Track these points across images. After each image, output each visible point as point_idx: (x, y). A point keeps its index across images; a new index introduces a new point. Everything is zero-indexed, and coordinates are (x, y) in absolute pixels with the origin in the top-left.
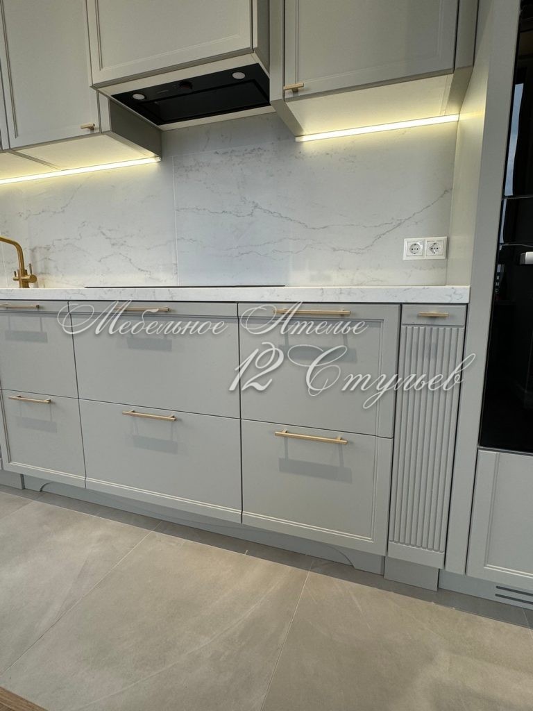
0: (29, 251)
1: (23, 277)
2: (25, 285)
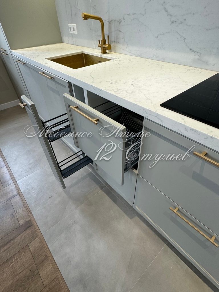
0: (107, 23)
1: (104, 46)
2: (104, 52)
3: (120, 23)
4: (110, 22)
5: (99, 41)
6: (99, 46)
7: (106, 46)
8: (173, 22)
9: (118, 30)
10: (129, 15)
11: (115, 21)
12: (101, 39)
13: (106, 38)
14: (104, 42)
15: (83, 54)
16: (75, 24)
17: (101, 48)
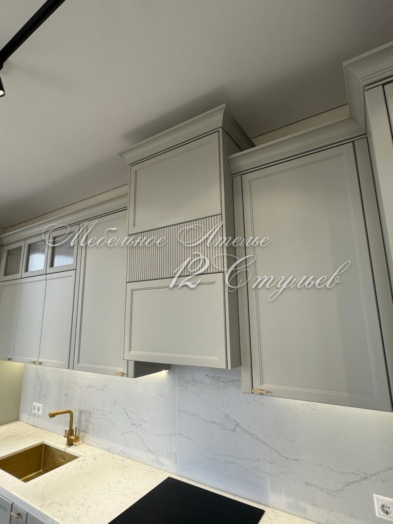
1: (70, 437)
2: (70, 443)
3: (90, 415)
4: (81, 412)
5: (66, 430)
6: (65, 436)
7: (73, 438)
8: (133, 424)
9: (87, 420)
10: (98, 410)
11: (85, 411)
12: (68, 429)
13: (74, 428)
14: (71, 432)
15: (42, 444)
16: (41, 405)
17: (66, 439)
